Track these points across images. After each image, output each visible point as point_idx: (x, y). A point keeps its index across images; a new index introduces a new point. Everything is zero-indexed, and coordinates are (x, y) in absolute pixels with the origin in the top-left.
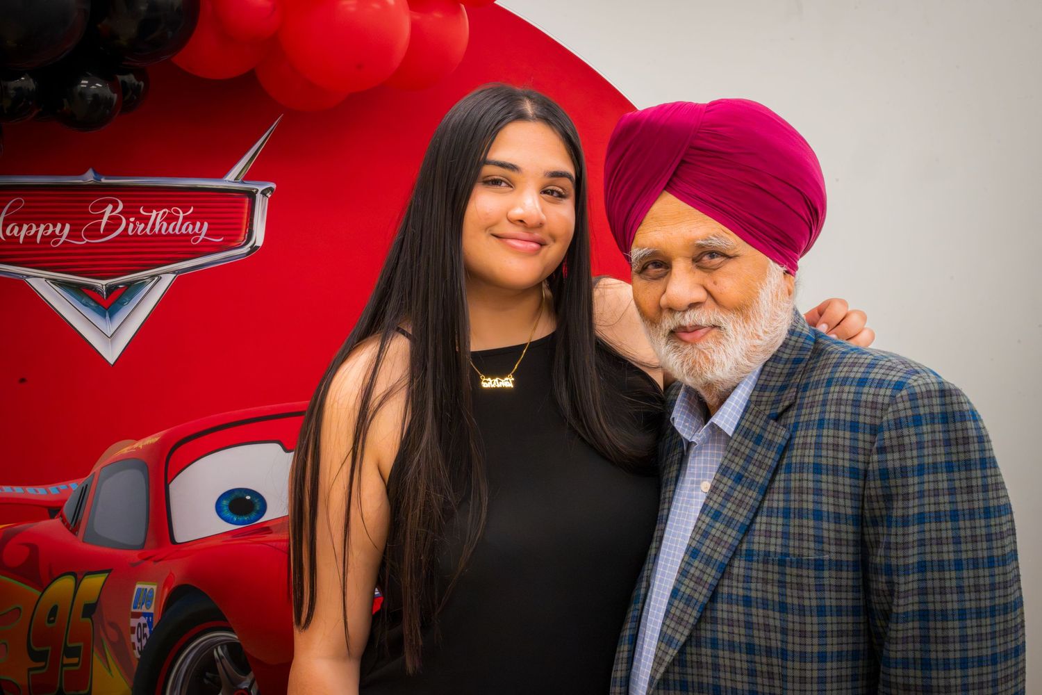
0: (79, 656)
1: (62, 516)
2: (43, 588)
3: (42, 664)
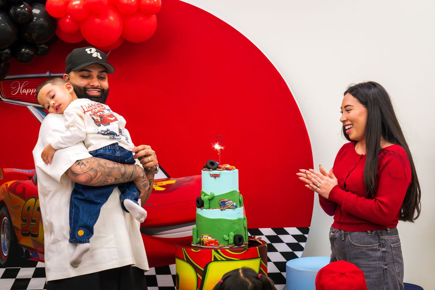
0: (35, 223)
1: (32, 179)
2: (26, 201)
3: (25, 223)
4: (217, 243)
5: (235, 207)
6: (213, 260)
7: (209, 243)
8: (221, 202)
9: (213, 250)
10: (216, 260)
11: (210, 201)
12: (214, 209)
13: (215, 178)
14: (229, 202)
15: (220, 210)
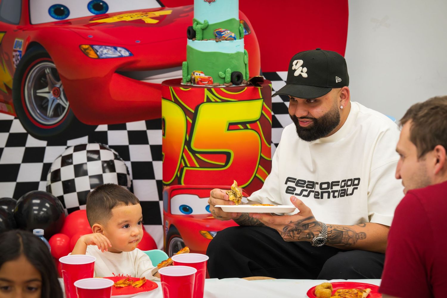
4: (210, 81)
5: (234, 39)
6: (205, 100)
7: (201, 81)
8: (216, 32)
9: (206, 89)
10: (209, 101)
11: (203, 31)
12: (207, 40)
13: (210, 3)
14: (226, 32)
15: (215, 41)
